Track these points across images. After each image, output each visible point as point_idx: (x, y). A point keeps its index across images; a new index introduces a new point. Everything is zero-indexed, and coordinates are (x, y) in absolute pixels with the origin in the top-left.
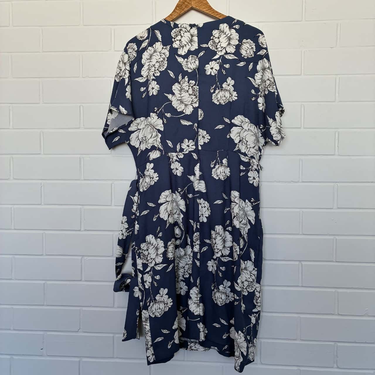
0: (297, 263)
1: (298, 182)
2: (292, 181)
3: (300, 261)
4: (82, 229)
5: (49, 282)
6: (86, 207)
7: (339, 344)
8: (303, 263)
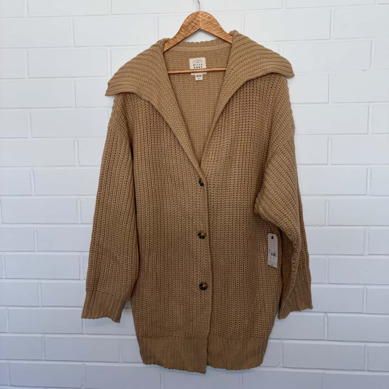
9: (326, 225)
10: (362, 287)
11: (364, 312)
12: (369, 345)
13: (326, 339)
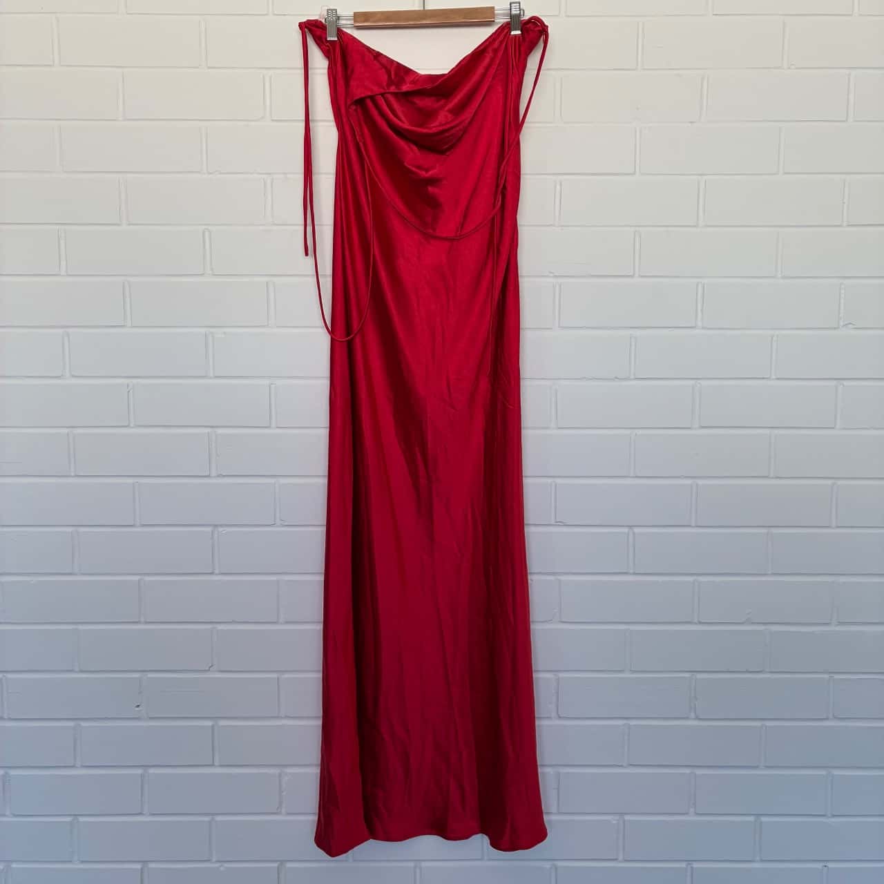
0: (626, 530)
1: (627, 379)
2: (616, 378)
3: (630, 527)
4: (214, 473)
5: (148, 578)
6: (220, 431)
7: (699, 676)
8: (637, 530)
9: (632, 377)
10: (689, 482)
11: (693, 525)
12: (702, 579)
13: (631, 571)
